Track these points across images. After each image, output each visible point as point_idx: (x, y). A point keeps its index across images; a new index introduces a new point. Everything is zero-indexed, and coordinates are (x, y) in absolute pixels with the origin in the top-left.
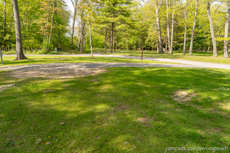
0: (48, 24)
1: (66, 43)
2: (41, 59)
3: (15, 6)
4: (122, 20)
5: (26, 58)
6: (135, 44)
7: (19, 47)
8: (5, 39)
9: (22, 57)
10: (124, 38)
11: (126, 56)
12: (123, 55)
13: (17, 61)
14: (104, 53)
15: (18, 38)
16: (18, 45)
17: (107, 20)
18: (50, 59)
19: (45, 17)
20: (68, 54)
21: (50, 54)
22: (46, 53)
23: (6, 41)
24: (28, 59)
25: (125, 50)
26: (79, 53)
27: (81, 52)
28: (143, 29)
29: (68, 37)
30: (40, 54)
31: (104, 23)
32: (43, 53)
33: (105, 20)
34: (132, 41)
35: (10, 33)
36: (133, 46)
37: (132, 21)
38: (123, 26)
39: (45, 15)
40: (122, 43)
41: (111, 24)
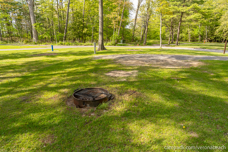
0: (119, 17)
1: (128, 36)
2: (117, 50)
3: (100, 4)
4: (195, 8)
5: (106, 49)
6: (200, 35)
7: (101, 40)
8: (83, 32)
9: (103, 48)
10: (187, 29)
11: (197, 48)
12: (192, 48)
13: (100, 51)
14: (168, 45)
15: (101, 31)
16: (100, 37)
17: (178, 10)
18: (124, 50)
19: (117, 11)
20: (132, 46)
21: (118, 46)
22: (115, 45)
23: (84, 34)
24: (107, 50)
25: (187, 42)
26: (143, 45)
27: (144, 44)
28: (213, 18)
29: (129, 30)
30: (110, 45)
31: (174, 13)
32: (113, 45)
33: (175, 10)
34: (196, 32)
35: (87, 28)
36: (198, 37)
37: (208, 9)
38: (197, 15)
39: (116, 10)
40: (183, 35)
41: (180, 14)
